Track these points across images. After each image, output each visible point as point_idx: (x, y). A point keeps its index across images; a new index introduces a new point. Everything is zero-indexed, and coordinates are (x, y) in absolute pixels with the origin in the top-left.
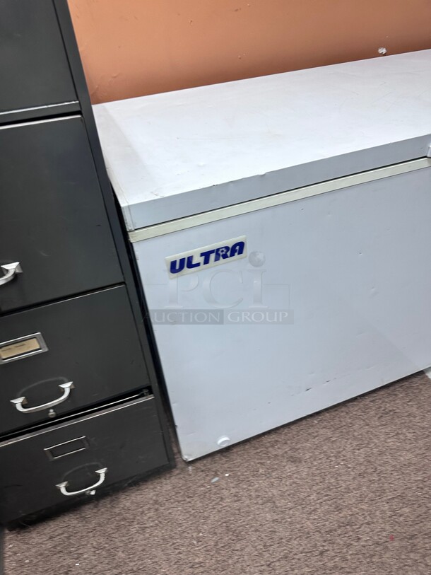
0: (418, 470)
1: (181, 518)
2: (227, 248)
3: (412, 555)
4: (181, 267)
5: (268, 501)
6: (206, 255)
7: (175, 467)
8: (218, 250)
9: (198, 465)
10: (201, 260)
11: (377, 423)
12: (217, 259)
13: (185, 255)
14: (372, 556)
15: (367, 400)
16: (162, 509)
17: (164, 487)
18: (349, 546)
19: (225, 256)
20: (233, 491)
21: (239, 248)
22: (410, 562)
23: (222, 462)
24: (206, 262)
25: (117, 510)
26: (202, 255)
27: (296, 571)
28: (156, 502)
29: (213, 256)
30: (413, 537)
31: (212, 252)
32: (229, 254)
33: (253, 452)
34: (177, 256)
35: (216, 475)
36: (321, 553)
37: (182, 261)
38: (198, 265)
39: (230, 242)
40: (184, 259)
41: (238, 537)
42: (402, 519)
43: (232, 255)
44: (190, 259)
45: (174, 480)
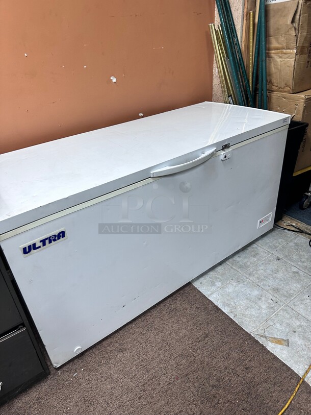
0: (189, 338)
1: (55, 403)
2: (55, 236)
3: (187, 385)
4: (30, 250)
5: (108, 378)
6: (43, 242)
7: (49, 373)
8: (50, 237)
9: (64, 369)
10: (41, 244)
11: (167, 318)
12: (50, 242)
13: (31, 243)
14: (166, 391)
15: (162, 306)
16: (42, 401)
17: (43, 388)
18: (154, 389)
19: (55, 240)
20: (87, 378)
21: (62, 234)
22: (186, 388)
23: (79, 363)
24: (44, 245)
25: (13, 411)
26: (41, 242)
27: (126, 412)
28: (39, 398)
29: (47, 241)
30: (187, 374)
31: (47, 239)
32: (56, 238)
33: (97, 352)
34: (26, 245)
35: (76, 371)
36: (139, 398)
37: (30, 247)
38: (39, 247)
39: (56, 232)
40: (31, 245)
41: (91, 403)
42: (182, 367)
43: (59, 238)
44: (34, 245)
45: (49, 382)
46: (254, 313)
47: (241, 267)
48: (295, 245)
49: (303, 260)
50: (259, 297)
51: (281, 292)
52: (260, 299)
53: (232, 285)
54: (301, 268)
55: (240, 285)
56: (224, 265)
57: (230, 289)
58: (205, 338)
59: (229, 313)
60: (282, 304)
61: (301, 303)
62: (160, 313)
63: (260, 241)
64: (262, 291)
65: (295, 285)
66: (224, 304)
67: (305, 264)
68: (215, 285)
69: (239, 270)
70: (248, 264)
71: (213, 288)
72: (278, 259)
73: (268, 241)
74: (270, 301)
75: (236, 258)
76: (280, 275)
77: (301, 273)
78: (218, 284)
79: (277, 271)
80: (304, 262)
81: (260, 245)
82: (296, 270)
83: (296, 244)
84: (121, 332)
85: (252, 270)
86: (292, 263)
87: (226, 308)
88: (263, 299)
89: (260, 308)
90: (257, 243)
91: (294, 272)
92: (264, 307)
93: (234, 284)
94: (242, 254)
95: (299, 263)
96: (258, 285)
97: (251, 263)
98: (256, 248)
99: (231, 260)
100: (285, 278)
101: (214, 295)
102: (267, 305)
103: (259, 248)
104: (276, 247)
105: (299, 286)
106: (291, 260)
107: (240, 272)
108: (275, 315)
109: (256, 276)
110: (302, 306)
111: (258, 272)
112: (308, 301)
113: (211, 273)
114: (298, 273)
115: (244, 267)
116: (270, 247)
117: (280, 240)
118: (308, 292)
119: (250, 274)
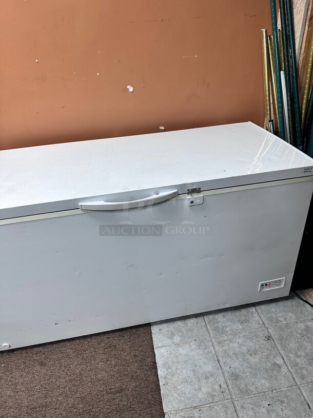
0: (103, 384)
5: (14, 385)
11: (101, 352)
15: (105, 337)
42: (75, 410)
46: (187, 391)
47: (216, 329)
48: (305, 330)
49: (299, 353)
50: (208, 375)
51: (238, 382)
52: (207, 378)
53: (191, 346)
54: (288, 363)
55: (198, 351)
56: (200, 319)
57: (184, 350)
58: (118, 392)
59: (162, 377)
60: (229, 397)
61: (252, 409)
62: (99, 344)
63: (263, 307)
64: (218, 369)
65: (263, 381)
66: (164, 365)
67: (298, 360)
68: (172, 339)
69: (211, 332)
70: (227, 329)
71: (169, 341)
72: (269, 338)
73: (274, 311)
74: (217, 387)
75: (219, 317)
76: (254, 360)
77: (284, 369)
78: (177, 339)
79: (255, 352)
80: (299, 356)
81: (259, 311)
82: (280, 361)
83: (307, 329)
84: (54, 345)
85: (226, 338)
86: (282, 352)
87: (164, 370)
88: (211, 379)
89: (200, 389)
90: (258, 307)
91: (275, 364)
92: (204, 390)
93: (193, 346)
94: (230, 315)
95: (291, 355)
96: (218, 360)
97: (231, 329)
98: (253, 312)
99: (211, 316)
100: (258, 366)
101: (163, 350)
102: (210, 390)
103: (256, 315)
104: (277, 321)
105: (267, 385)
106: (284, 347)
107: (212, 335)
108: (209, 407)
109: (225, 348)
110: (251, 413)
111: (231, 345)
112: (264, 410)
113: (179, 323)
114: (280, 367)
115: (220, 331)
116: (270, 319)
117: (290, 314)
118: (273, 398)
119: (219, 343)
